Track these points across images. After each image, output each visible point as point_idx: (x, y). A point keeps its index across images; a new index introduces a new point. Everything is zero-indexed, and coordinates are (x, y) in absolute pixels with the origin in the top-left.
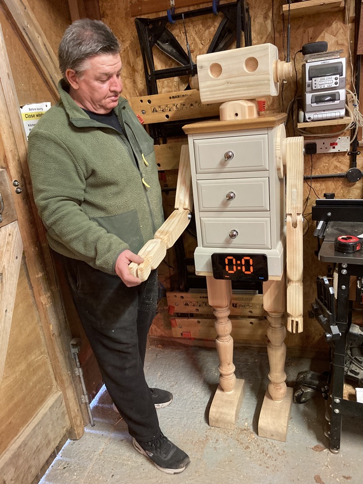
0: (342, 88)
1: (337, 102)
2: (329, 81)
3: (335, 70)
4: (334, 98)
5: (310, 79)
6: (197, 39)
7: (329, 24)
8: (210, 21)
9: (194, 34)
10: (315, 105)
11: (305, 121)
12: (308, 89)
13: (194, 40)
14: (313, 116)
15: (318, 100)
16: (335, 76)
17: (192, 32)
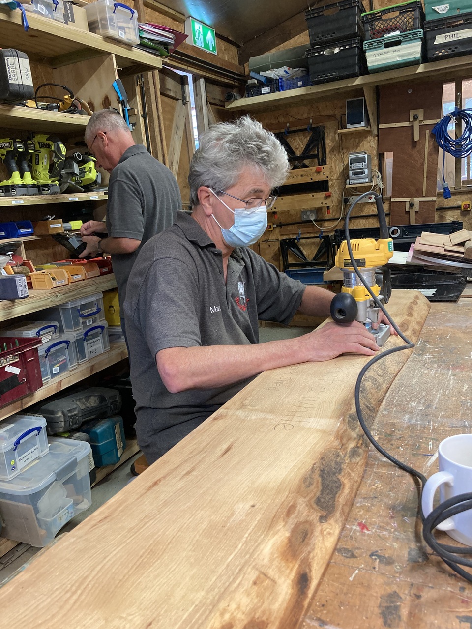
0: (366, 168)
1: (363, 175)
2: (359, 165)
3: (362, 160)
4: (362, 173)
5: (351, 164)
6: (300, 143)
7: (366, 137)
8: (307, 134)
9: (299, 140)
10: (353, 176)
11: (349, 184)
12: (350, 169)
13: (299, 143)
14: (353, 182)
15: (355, 174)
16: (362, 163)
17: (298, 139)
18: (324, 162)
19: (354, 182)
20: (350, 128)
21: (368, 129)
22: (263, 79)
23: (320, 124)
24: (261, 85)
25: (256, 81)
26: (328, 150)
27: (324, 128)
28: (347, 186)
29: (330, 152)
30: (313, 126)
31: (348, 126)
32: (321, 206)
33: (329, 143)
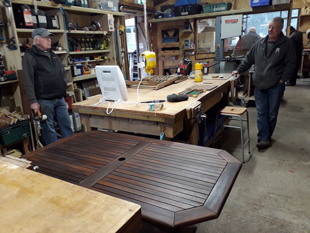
2: (187, 42)
4: (188, 45)
5: (185, 42)
7: (191, 33)
8: (174, 31)
15: (186, 45)
17: (171, 32)
18: (178, 41)
19: (186, 48)
20: (186, 30)
21: (192, 31)
22: (159, 14)
23: (178, 28)
24: (159, 15)
25: (157, 14)
26: (180, 36)
27: (179, 29)
28: (184, 49)
29: (180, 37)
30: (176, 28)
31: (185, 30)
32: (177, 55)
33: (180, 34)
